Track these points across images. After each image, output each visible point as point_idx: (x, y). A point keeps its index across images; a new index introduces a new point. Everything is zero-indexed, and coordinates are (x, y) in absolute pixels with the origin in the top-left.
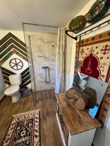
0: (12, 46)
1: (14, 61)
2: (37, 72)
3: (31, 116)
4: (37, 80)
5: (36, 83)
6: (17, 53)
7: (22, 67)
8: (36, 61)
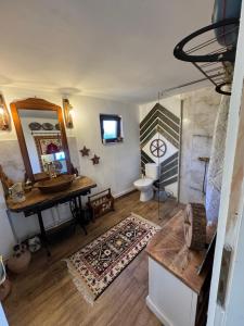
0: (157, 122)
1: (155, 144)
2: (187, 166)
3: (146, 227)
4: (184, 181)
5: (182, 187)
6: (162, 132)
7: (165, 152)
8: (188, 145)
